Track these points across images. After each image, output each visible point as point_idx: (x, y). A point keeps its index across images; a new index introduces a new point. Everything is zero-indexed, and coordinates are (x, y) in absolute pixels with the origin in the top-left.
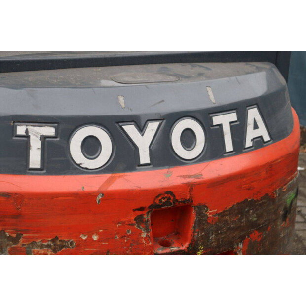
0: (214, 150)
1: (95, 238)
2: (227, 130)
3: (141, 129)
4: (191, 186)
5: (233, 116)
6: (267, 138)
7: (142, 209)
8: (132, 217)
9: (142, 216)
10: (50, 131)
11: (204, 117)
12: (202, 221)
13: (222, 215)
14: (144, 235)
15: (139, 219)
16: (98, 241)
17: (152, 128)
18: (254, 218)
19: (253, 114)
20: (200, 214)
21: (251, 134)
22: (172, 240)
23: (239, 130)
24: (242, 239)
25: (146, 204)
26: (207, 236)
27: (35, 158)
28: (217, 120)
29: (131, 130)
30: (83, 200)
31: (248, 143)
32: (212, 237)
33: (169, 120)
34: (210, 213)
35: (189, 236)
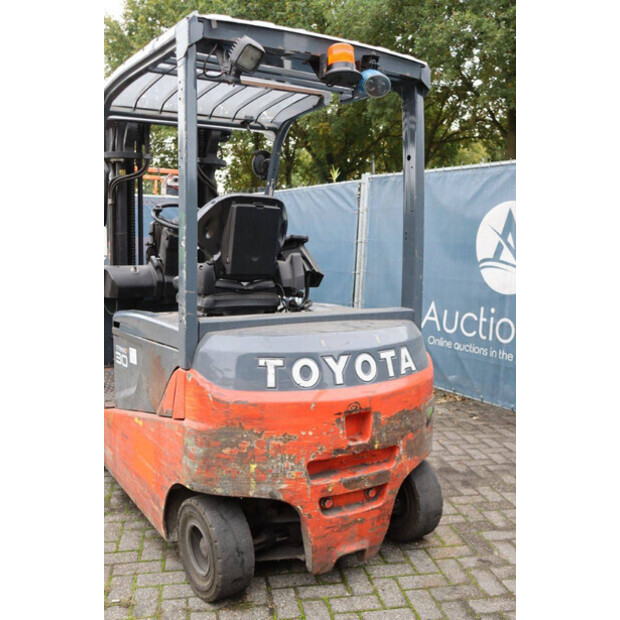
0: (382, 376)
1: (310, 433)
2: (389, 362)
3: (336, 361)
4: (371, 399)
5: (392, 353)
6: (414, 368)
7: (340, 414)
8: (334, 419)
9: (339, 419)
10: (279, 362)
11: (374, 353)
12: (377, 423)
13: (390, 419)
14: (341, 432)
15: (338, 421)
16: (313, 435)
17: (344, 359)
18: (409, 423)
19: (404, 352)
20: (376, 418)
21: (404, 366)
22: (358, 437)
23: (396, 362)
24: (402, 437)
25: (343, 411)
26: (380, 435)
27: (271, 381)
28: (383, 355)
29: (330, 361)
30: (302, 409)
31: (403, 372)
32: (384, 435)
33: (353, 355)
34: (382, 418)
35: (370, 434)
